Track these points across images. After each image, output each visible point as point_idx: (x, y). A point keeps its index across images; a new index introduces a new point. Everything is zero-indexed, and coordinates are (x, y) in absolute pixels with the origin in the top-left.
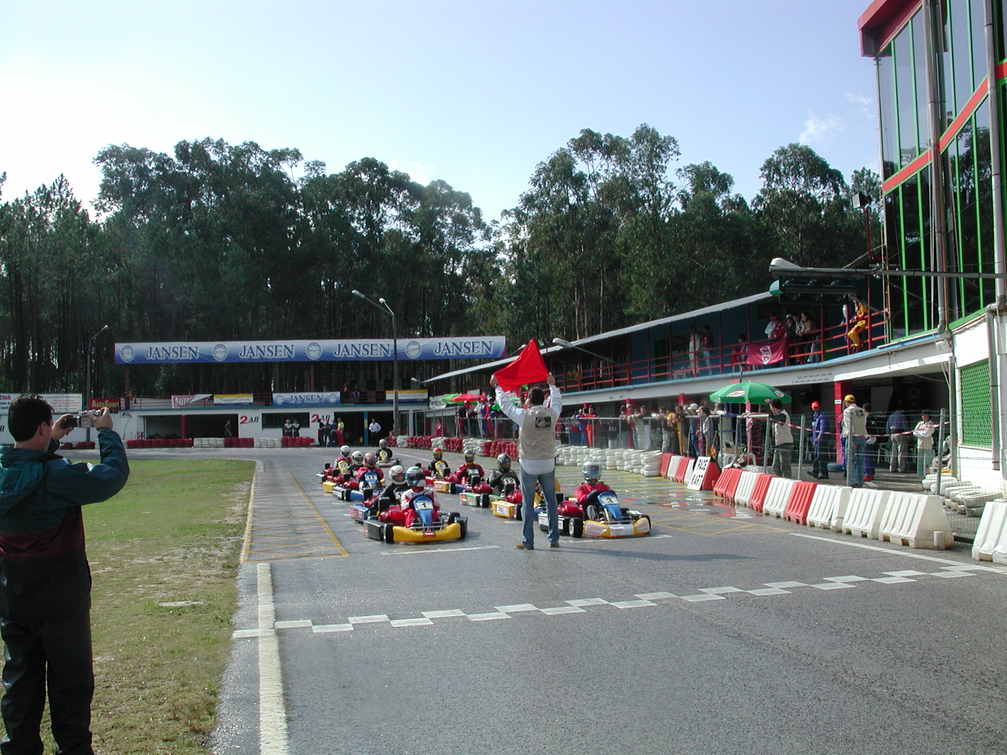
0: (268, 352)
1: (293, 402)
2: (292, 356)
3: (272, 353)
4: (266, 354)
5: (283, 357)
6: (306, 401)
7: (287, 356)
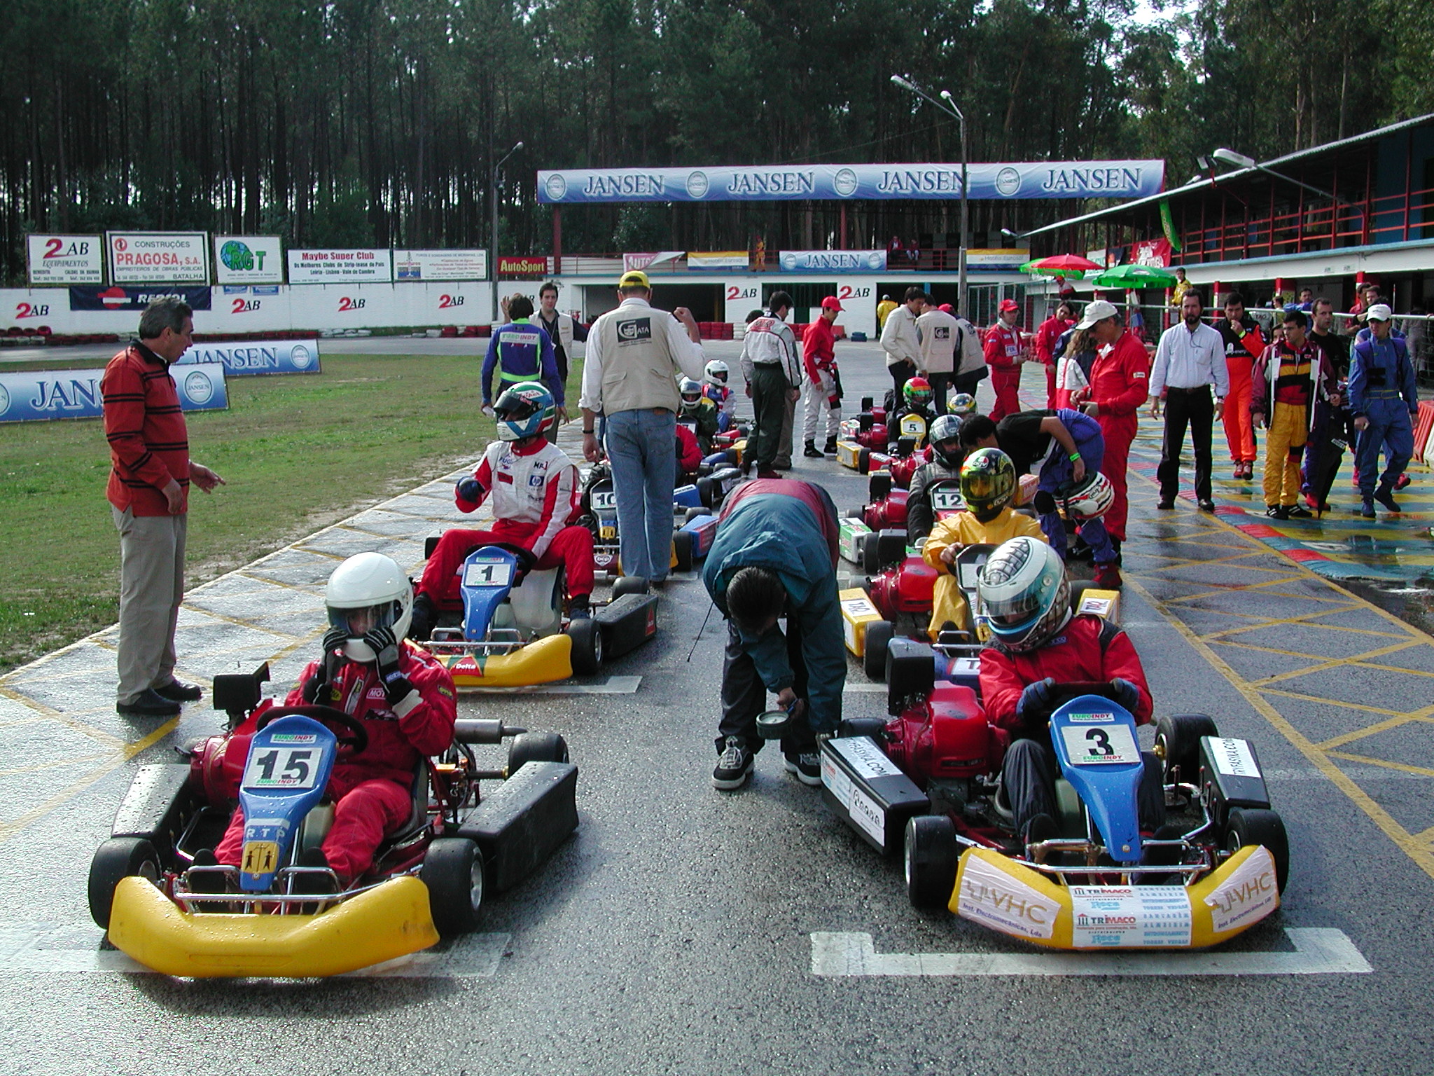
0: (773, 185)
1: (811, 265)
2: (812, 191)
3: (779, 185)
4: (769, 186)
5: (796, 192)
6: (832, 264)
7: (802, 191)
